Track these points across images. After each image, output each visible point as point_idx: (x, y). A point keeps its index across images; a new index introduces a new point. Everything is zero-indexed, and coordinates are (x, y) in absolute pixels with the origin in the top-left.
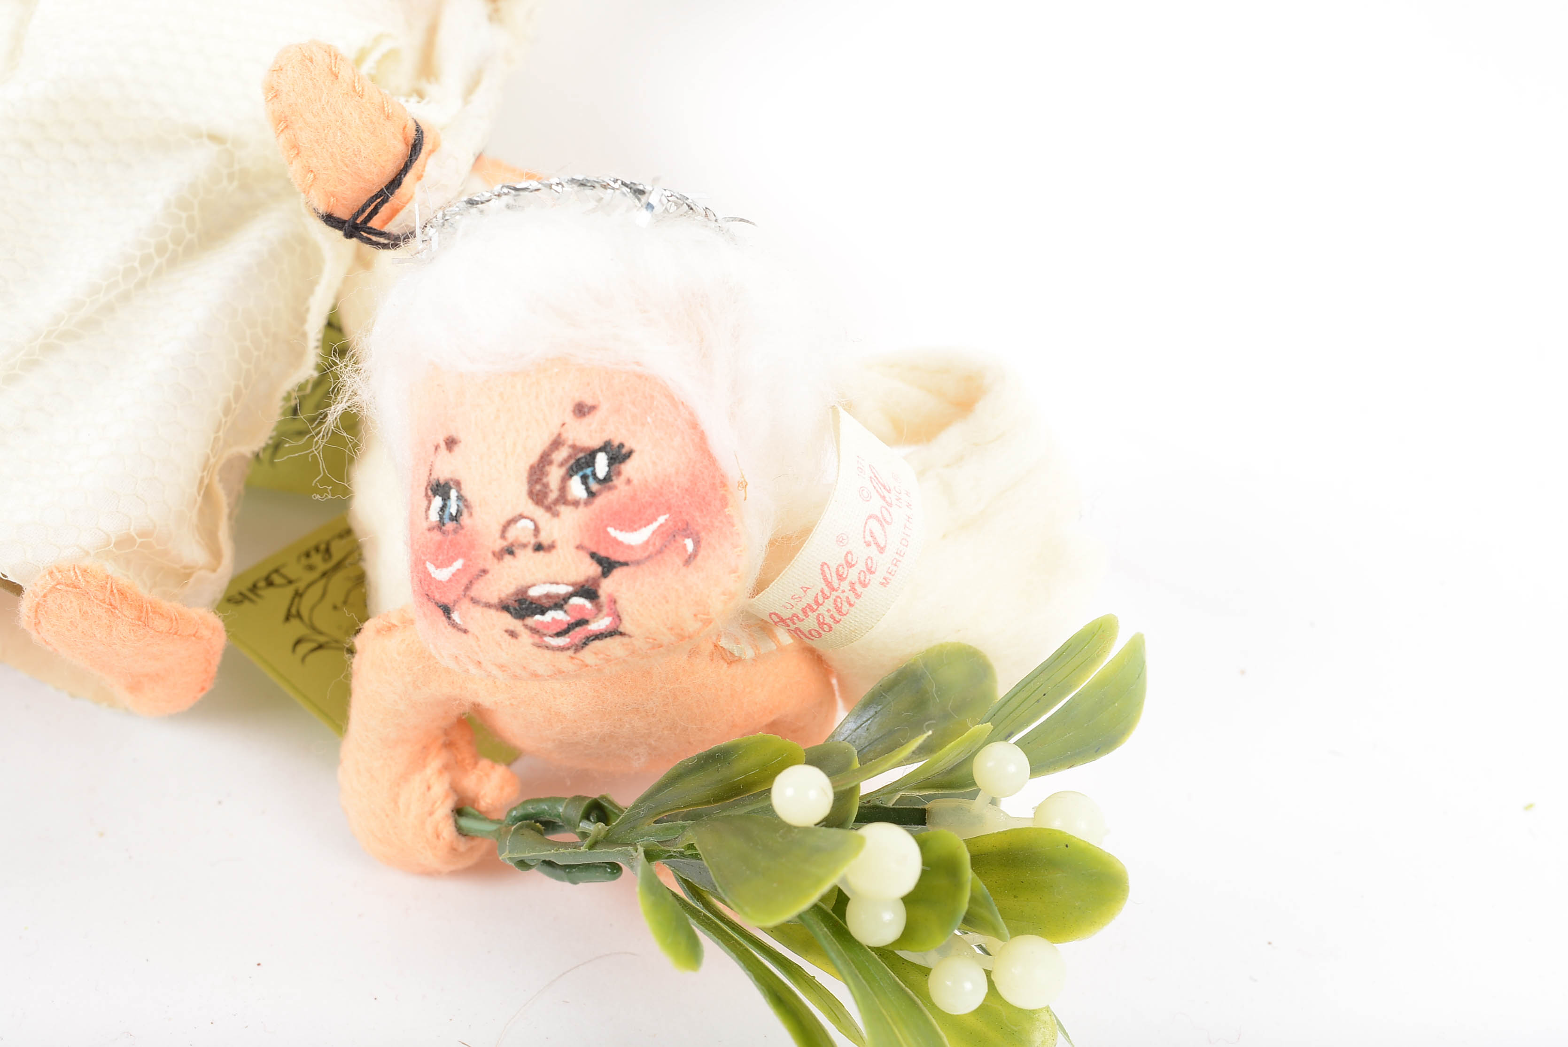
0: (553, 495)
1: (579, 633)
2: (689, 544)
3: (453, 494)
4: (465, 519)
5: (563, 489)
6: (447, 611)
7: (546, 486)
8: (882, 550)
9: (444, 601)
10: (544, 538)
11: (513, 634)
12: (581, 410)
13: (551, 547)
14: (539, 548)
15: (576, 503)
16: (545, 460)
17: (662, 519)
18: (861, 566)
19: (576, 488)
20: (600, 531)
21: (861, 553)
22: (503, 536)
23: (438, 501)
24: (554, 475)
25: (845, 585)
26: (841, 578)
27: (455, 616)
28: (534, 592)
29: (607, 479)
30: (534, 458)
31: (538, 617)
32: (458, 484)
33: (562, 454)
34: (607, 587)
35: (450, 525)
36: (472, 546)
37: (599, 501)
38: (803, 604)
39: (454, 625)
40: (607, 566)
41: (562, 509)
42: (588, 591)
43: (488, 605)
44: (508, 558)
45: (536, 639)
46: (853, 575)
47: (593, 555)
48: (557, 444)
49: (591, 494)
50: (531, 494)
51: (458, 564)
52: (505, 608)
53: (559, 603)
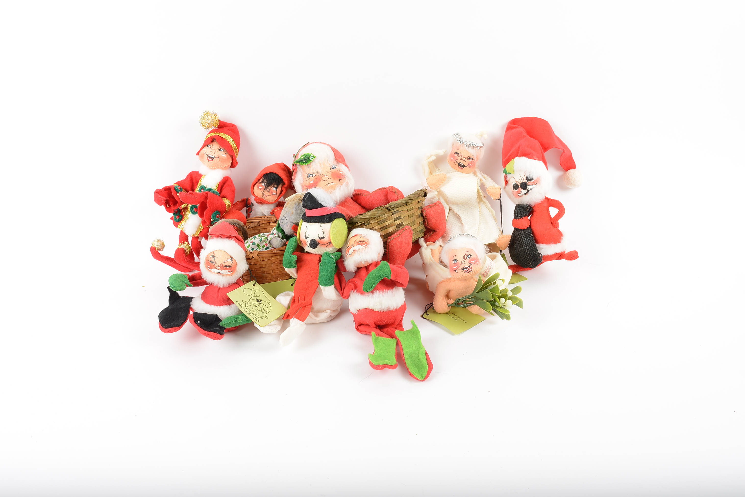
0: (466, 259)
1: (468, 271)
2: (477, 263)
3: (456, 260)
4: (457, 262)
5: (466, 258)
6: (455, 271)
7: (465, 258)
8: (492, 265)
9: (455, 270)
10: (465, 262)
11: (462, 272)
12: (467, 252)
13: (466, 263)
14: (465, 263)
15: (468, 259)
16: (465, 256)
17: (475, 261)
18: (490, 267)
19: (468, 258)
20: (470, 261)
21: (490, 266)
22: (461, 262)
23: (454, 261)
24: (466, 257)
25: (489, 269)
26: (488, 268)
27: (456, 271)
28: (464, 267)
29: (470, 257)
30: (464, 256)
31: (465, 270)
32: (456, 259)
33: (466, 255)
34: (471, 266)
35: (456, 263)
36: (458, 264)
37: (470, 259)
38: (485, 271)
39: (456, 272)
40: (471, 264)
41: (467, 260)
42: (469, 267)
43: (460, 269)
44: (462, 264)
45: (464, 272)
46: (489, 268)
47: (470, 263)
48: (466, 254)
49: (469, 258)
50: (464, 259)
51: (457, 266)
52: (462, 269)
53: (467, 268)
